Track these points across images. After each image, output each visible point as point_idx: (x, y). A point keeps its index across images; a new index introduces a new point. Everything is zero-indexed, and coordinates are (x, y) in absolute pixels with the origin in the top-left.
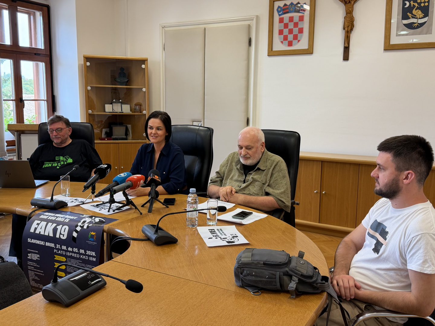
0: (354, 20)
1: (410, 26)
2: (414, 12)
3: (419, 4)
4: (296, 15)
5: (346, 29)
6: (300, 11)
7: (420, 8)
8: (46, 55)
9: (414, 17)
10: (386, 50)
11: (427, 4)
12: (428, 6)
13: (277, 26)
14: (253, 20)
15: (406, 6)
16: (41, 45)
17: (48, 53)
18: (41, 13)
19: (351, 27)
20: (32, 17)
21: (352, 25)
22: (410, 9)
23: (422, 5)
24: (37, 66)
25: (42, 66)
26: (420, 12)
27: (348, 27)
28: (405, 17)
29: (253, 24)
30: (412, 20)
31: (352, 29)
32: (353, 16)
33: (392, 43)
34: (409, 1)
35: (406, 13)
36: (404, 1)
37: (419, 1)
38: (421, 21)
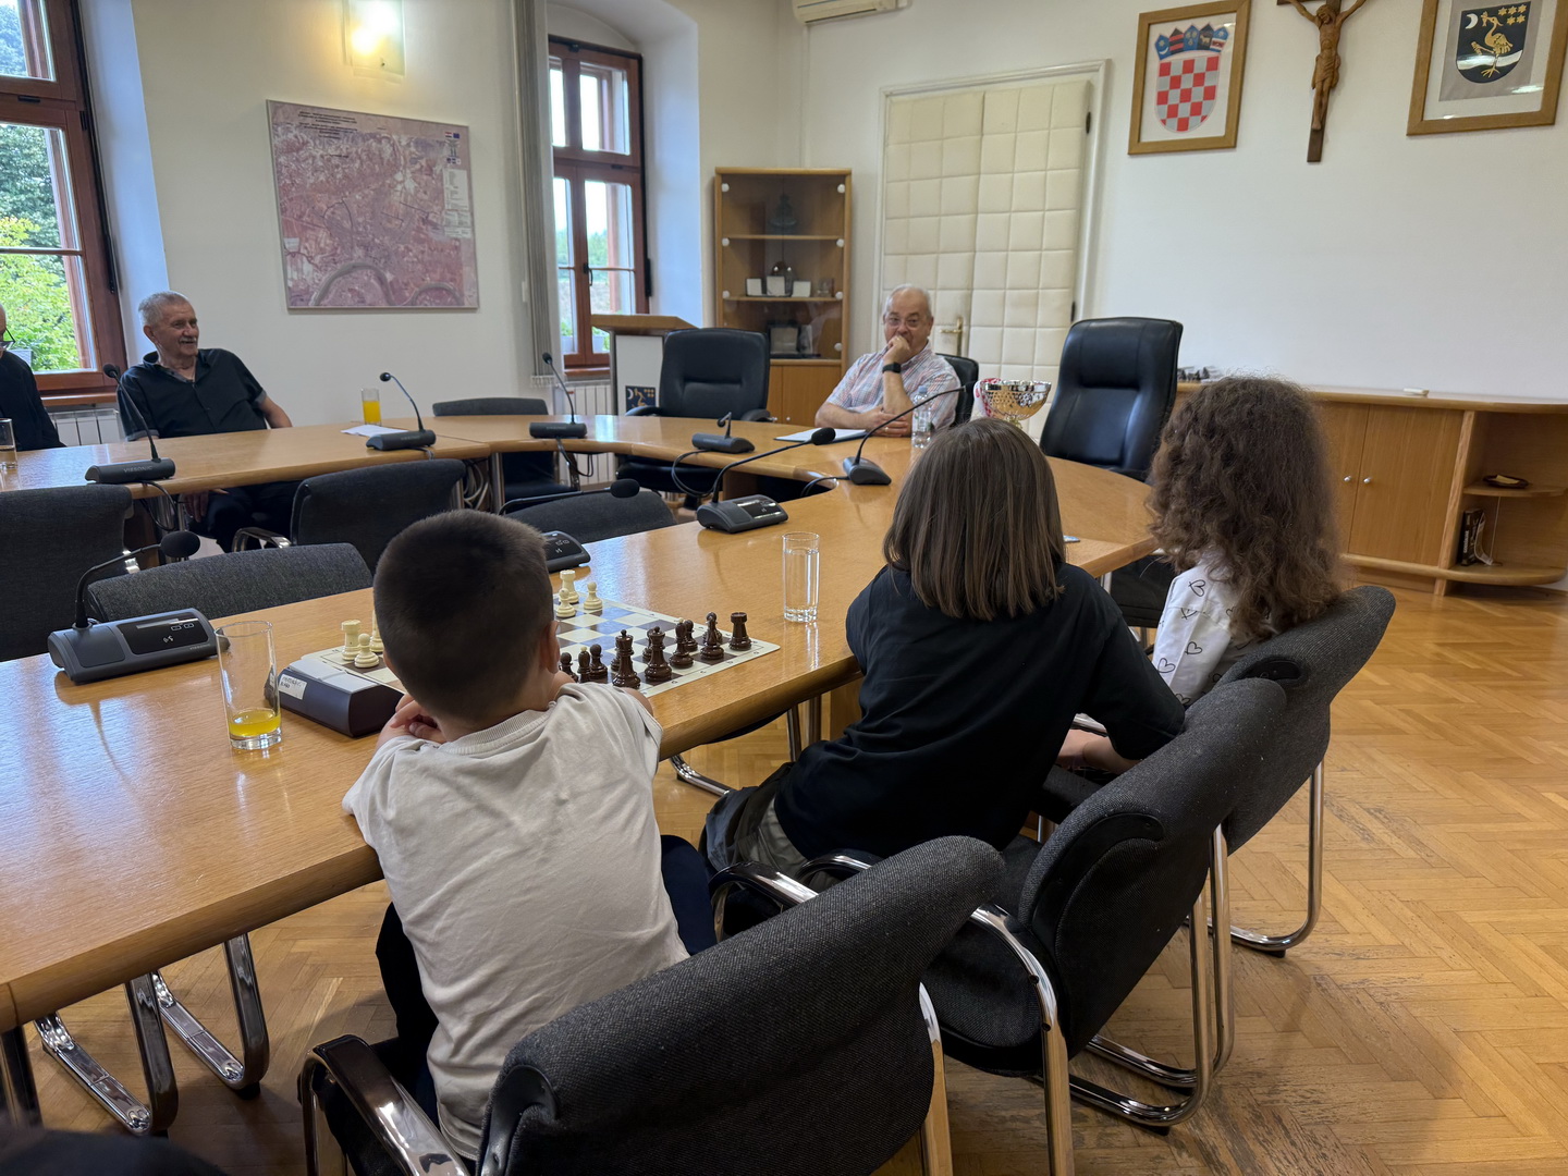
0: (1339, 65)
1: (1474, 75)
2: (1489, 39)
3: (1503, 20)
4: (1200, 57)
5: (1318, 86)
6: (1212, 47)
7: (1503, 30)
8: (631, 169)
9: (1487, 51)
10: (1411, 134)
11: (1521, 19)
12: (1524, 24)
13: (1154, 83)
14: (1097, 70)
15: (1471, 26)
16: (624, 147)
17: (639, 164)
18: (625, 73)
19: (1331, 82)
20: (605, 83)
21: (1333, 77)
22: (1480, 33)
23: (1511, 21)
24: (614, 194)
25: (625, 192)
26: (1503, 40)
27: (1323, 81)
28: (1464, 52)
29: (1099, 79)
30: (1479, 60)
31: (1333, 86)
32: (1337, 54)
33: (1430, 116)
34: (1478, 13)
35: (1469, 41)
36: (1465, 14)
37: (1502, 12)
38: (1504, 62)
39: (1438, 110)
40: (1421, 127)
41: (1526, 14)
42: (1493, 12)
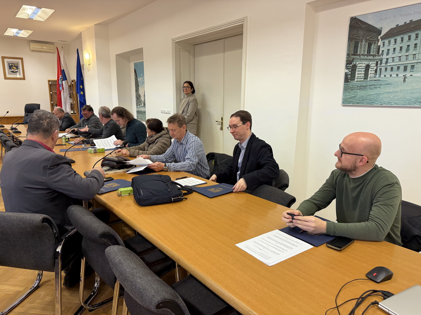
1: (13, 72)
2: (13, 67)
3: (15, 65)
7: (15, 66)
9: (13, 69)
10: (5, 79)
11: (17, 65)
12: (18, 66)
15: (10, 65)
22: (12, 66)
23: (16, 65)
26: (15, 68)
28: (10, 69)
30: (13, 70)
33: (7, 77)
34: (11, 63)
35: (10, 67)
36: (9, 63)
37: (14, 64)
38: (17, 70)
39: (8, 76)
40: (6, 78)
41: (18, 65)
42: (13, 64)
